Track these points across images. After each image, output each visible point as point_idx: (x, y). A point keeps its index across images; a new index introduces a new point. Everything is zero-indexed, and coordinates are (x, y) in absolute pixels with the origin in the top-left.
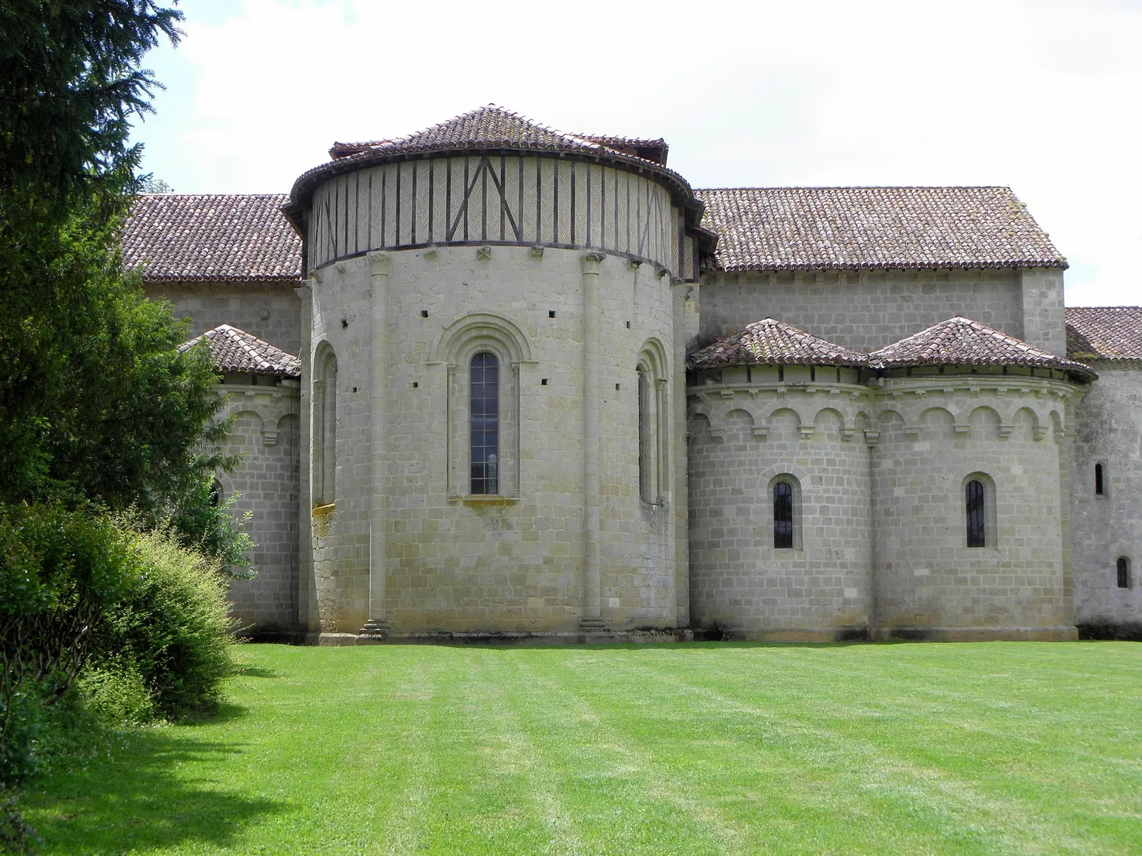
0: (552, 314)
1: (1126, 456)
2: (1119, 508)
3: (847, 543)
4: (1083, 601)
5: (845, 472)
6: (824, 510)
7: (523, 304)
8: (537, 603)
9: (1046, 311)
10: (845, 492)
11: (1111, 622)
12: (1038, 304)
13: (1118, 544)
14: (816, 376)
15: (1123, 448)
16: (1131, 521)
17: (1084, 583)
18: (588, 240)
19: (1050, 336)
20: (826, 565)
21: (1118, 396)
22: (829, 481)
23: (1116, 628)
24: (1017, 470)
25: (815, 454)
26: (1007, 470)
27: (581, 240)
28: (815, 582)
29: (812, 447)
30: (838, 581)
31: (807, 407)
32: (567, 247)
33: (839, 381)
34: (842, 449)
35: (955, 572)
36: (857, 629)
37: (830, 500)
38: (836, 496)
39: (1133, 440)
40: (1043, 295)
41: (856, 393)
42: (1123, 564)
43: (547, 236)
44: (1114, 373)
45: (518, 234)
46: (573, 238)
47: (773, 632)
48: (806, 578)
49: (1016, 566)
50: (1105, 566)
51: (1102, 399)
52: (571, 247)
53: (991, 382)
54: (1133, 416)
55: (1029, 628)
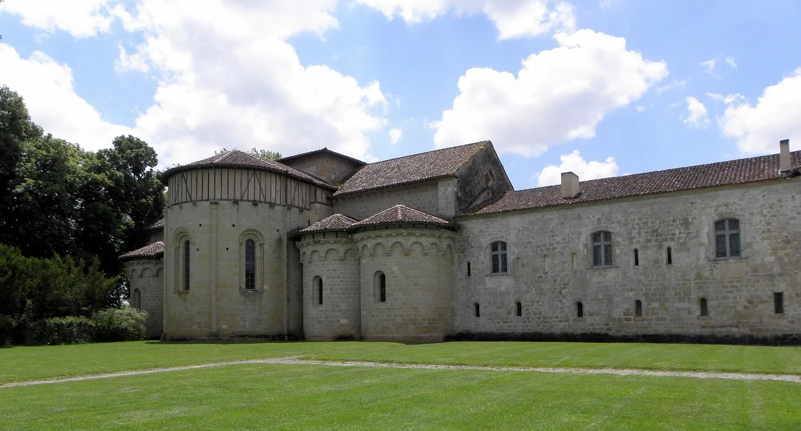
0: (200, 225)
1: (478, 257)
2: (475, 282)
3: (341, 302)
4: (460, 323)
5: (341, 273)
6: (331, 289)
7: (191, 223)
8: (195, 327)
9: (447, 196)
10: (341, 281)
11: (471, 332)
12: (444, 194)
13: (474, 298)
14: (326, 237)
15: (477, 255)
16: (479, 287)
17: (461, 315)
18: (215, 196)
19: (448, 208)
20: (332, 311)
21: (475, 232)
22: (334, 277)
23: (472, 334)
24: (395, 269)
25: (328, 267)
26: (390, 269)
27: (211, 197)
28: (327, 317)
29: (327, 265)
30: (337, 317)
31: (322, 249)
32: (206, 200)
33: (337, 237)
34: (340, 264)
35: (371, 312)
36: (346, 336)
37: (333, 285)
38: (337, 283)
39: (481, 251)
40: (446, 190)
41: (343, 242)
42: (477, 306)
43: (199, 197)
44: (473, 221)
45: (191, 198)
46: (208, 197)
47: (313, 337)
48: (324, 316)
49: (394, 309)
50: (469, 307)
51: (469, 234)
52: (208, 200)
53: (377, 232)
54: (481, 240)
55: (398, 335)
